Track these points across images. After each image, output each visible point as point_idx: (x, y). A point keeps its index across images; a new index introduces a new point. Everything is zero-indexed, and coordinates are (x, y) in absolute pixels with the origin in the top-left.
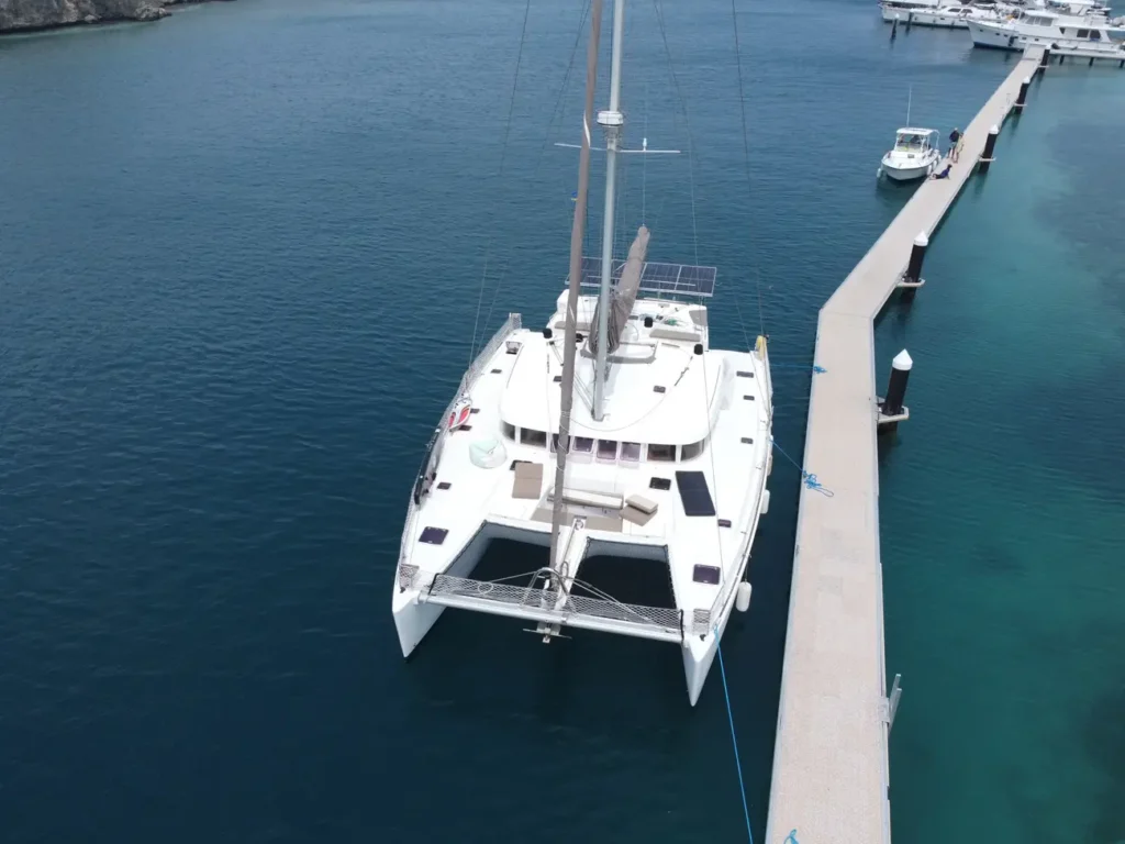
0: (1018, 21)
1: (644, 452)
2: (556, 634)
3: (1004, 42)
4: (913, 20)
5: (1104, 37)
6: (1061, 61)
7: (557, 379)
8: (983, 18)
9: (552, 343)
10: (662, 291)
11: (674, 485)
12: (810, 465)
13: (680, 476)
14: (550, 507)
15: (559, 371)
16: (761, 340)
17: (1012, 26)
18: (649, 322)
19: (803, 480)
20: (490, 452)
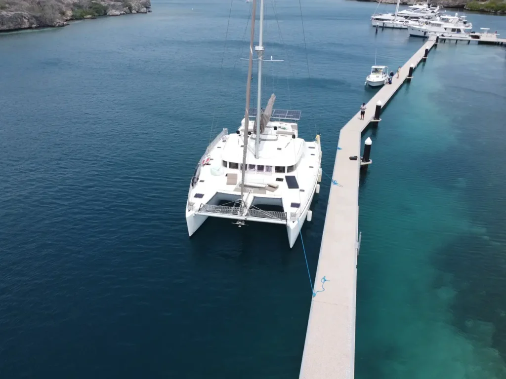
0: (428, 26)
1: (274, 169)
2: (243, 224)
3: (422, 34)
4: (385, 26)
5: (462, 32)
6: (445, 41)
7: (242, 146)
8: (413, 25)
9: (240, 135)
10: (281, 118)
11: (285, 180)
12: (334, 178)
13: (287, 177)
14: (240, 188)
15: (243, 144)
16: (318, 137)
17: (425, 27)
18: (275, 128)
19: (332, 182)
20: (218, 170)
